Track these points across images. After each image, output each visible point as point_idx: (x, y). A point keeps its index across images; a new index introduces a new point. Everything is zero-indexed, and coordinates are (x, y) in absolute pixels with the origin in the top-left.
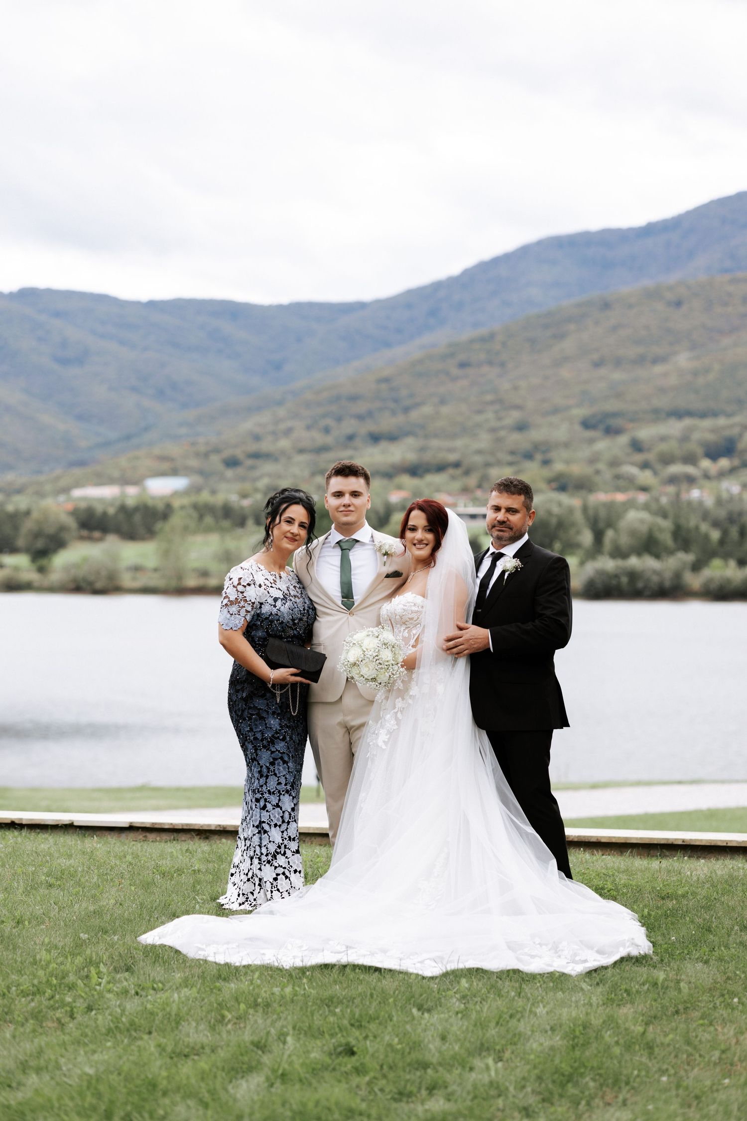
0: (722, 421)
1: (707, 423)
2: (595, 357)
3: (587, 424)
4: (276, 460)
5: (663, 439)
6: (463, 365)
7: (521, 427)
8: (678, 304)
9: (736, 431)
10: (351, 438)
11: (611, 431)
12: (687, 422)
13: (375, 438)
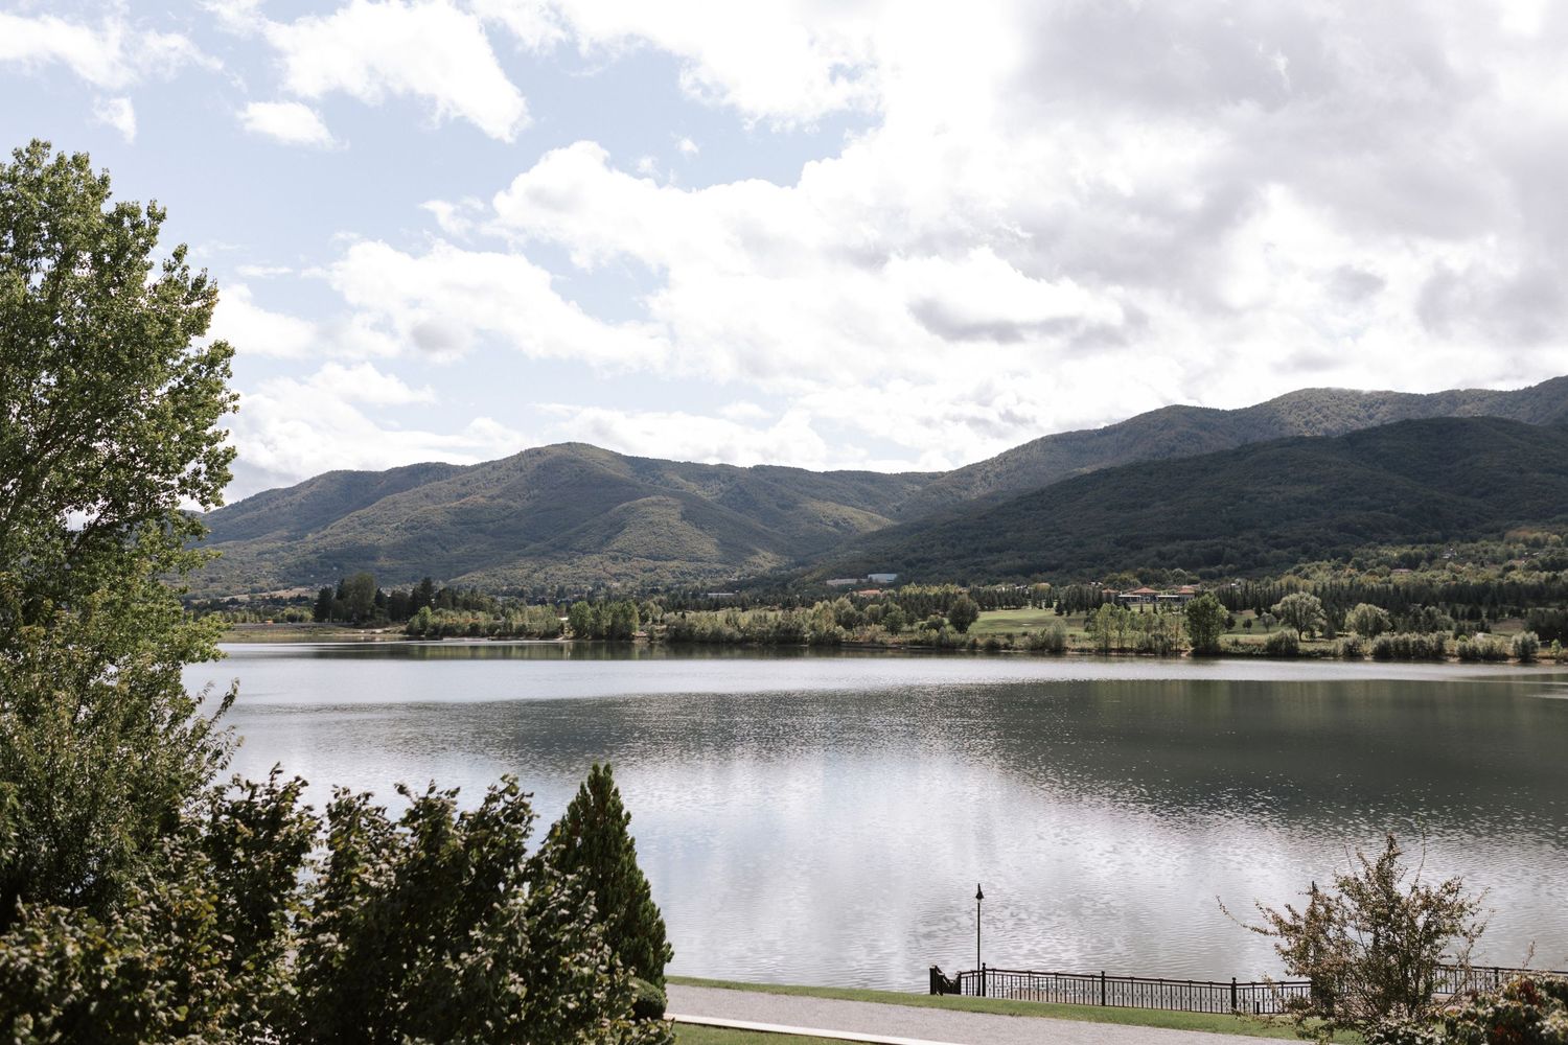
0: (1209, 541)
1: (1199, 543)
2: (1107, 504)
3: (1118, 543)
4: (936, 563)
5: (1177, 552)
6: (1027, 509)
7: (1080, 545)
8: (1151, 474)
9: (1220, 547)
10: (976, 550)
11: (1139, 548)
12: (1187, 542)
13: (990, 550)
